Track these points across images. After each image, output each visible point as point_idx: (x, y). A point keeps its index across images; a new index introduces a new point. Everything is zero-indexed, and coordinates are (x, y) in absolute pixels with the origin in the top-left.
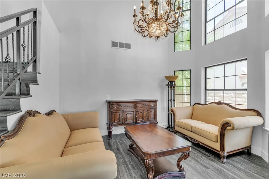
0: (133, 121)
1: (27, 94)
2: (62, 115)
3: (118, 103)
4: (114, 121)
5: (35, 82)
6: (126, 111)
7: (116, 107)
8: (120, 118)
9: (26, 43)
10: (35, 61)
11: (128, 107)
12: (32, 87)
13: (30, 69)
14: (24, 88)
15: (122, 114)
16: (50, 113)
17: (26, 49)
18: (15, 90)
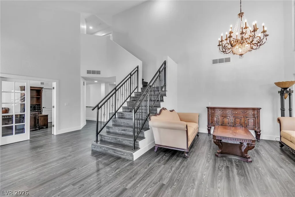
0: (229, 124)
1: (162, 101)
2: (177, 113)
3: (214, 109)
4: (212, 122)
5: (165, 95)
6: (223, 116)
7: (213, 112)
8: (217, 121)
9: (162, 79)
10: (165, 86)
11: (225, 113)
12: (164, 97)
13: (163, 90)
14: (162, 98)
15: (219, 118)
16: (171, 111)
17: (162, 82)
18: (159, 99)
